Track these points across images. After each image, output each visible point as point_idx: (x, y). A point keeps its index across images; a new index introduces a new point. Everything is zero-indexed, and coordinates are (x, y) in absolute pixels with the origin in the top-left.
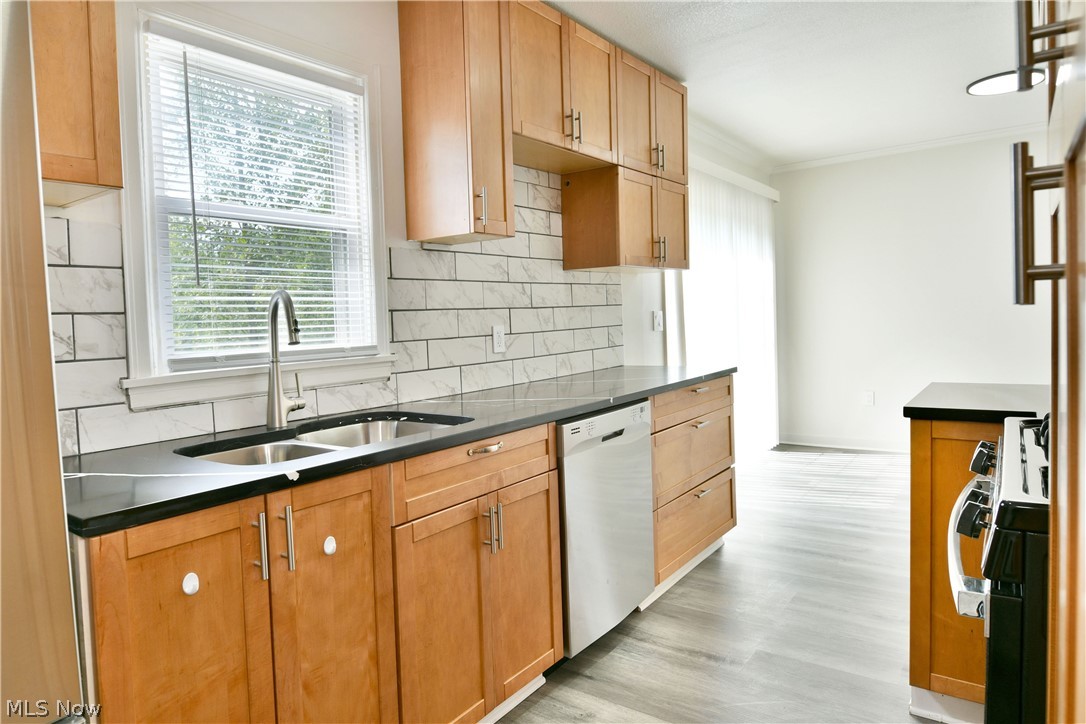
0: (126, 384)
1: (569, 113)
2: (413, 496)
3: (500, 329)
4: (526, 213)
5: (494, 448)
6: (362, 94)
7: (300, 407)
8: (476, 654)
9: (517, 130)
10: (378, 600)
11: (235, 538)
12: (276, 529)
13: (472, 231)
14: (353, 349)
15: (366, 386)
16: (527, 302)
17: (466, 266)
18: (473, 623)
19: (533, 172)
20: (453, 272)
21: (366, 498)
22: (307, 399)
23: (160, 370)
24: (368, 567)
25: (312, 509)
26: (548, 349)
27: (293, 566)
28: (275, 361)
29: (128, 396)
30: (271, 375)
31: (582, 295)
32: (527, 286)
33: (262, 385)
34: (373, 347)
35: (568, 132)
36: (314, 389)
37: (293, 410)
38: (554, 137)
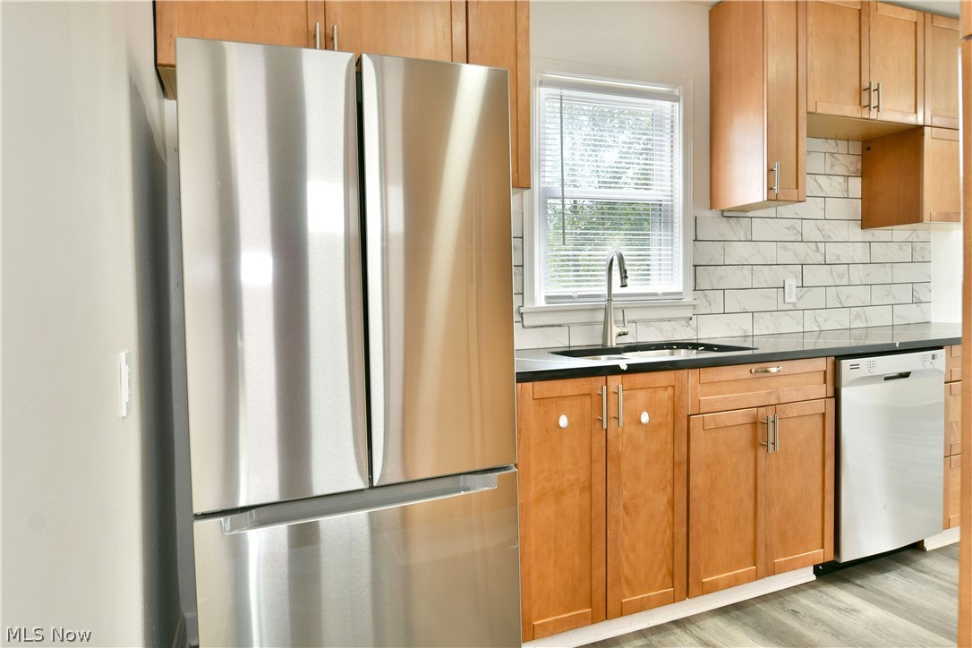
0: (522, 310)
1: (867, 86)
2: (705, 396)
3: (792, 283)
4: (822, 180)
5: (774, 370)
6: (678, 101)
7: (625, 334)
8: (750, 529)
9: (811, 110)
10: (676, 464)
11: (588, 399)
12: (612, 398)
13: (766, 199)
14: (664, 294)
15: (673, 323)
16: (821, 259)
17: (761, 229)
18: (749, 504)
19: (832, 142)
20: (749, 234)
21: (670, 391)
22: (630, 328)
23: (540, 302)
24: (670, 440)
25: (634, 391)
26: (841, 302)
27: (621, 425)
28: (609, 300)
29: (522, 317)
30: (606, 310)
31: (880, 252)
32: (821, 246)
33: (600, 316)
34: (680, 293)
35: (865, 102)
36: (634, 322)
37: (620, 335)
38: (850, 110)
